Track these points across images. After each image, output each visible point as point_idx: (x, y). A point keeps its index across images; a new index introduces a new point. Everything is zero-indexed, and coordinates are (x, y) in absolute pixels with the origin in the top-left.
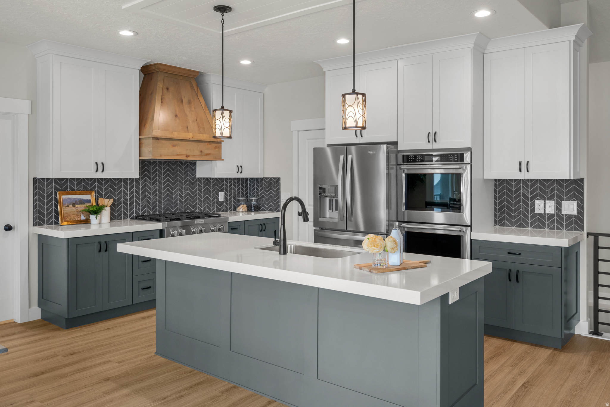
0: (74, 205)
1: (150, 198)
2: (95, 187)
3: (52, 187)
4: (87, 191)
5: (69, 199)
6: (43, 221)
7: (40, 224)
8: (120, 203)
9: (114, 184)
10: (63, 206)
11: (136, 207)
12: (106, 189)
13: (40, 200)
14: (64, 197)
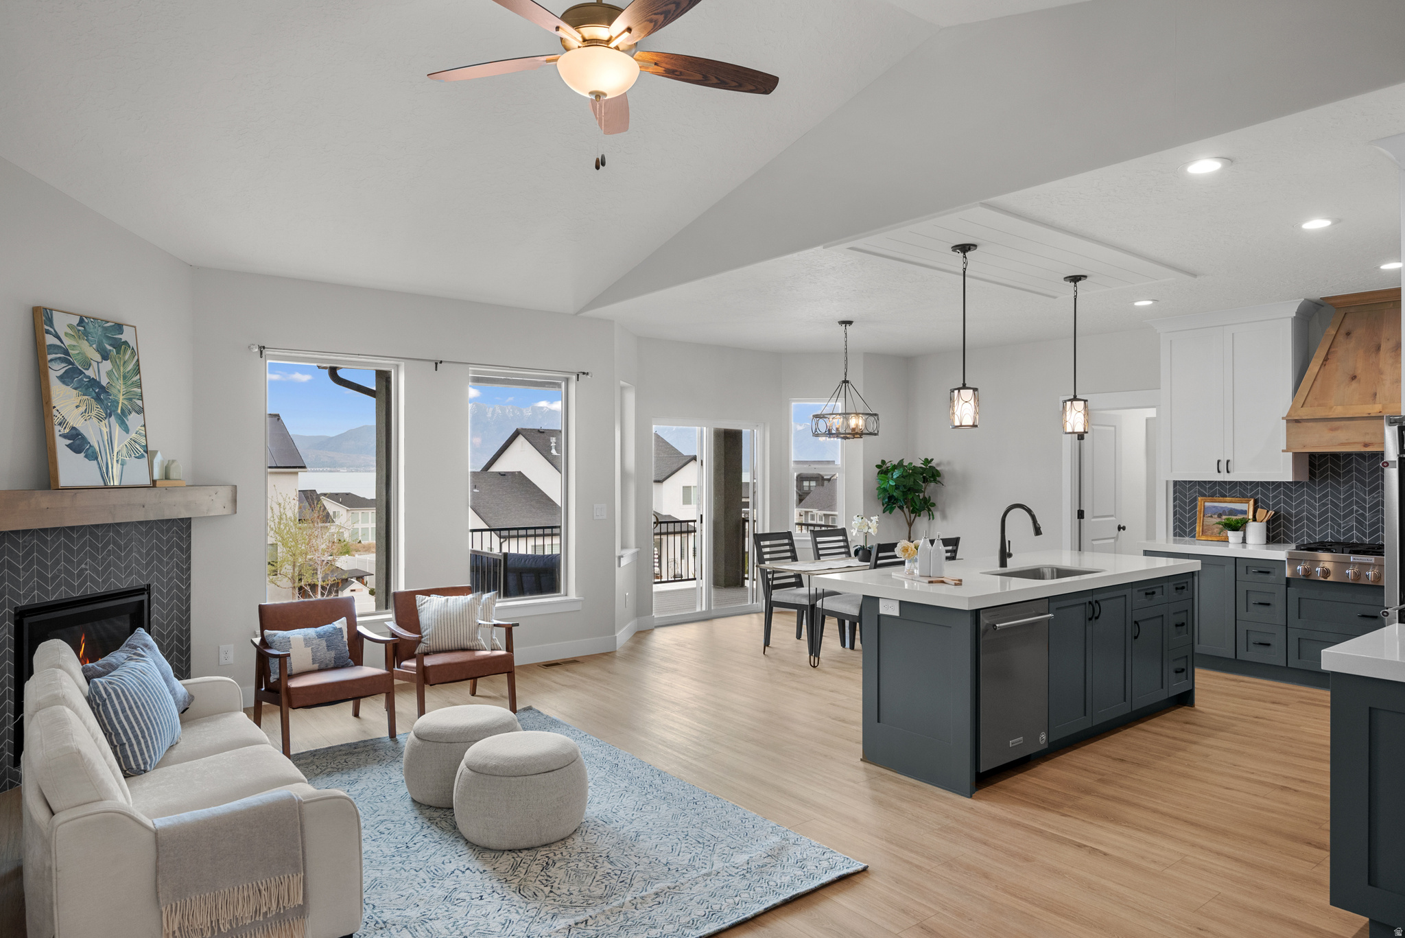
0: (1220, 516)
1: (1362, 515)
2: (1257, 493)
3: (1195, 492)
4: (1243, 497)
5: (1214, 507)
6: (1185, 532)
7: (1180, 536)
8: (1301, 519)
9: (1291, 490)
10: (1204, 516)
11: (1332, 528)
12: (1275, 497)
13: (1180, 507)
14: (1207, 504)
